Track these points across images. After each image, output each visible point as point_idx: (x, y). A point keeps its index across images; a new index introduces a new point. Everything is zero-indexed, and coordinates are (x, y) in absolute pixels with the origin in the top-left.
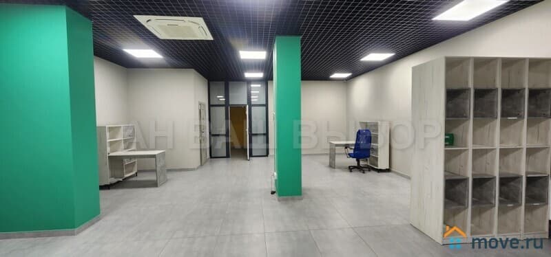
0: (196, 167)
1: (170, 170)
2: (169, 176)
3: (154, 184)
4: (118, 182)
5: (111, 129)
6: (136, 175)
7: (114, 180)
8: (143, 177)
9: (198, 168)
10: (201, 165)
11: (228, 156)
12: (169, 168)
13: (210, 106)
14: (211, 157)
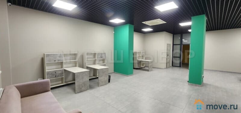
0: (164, 68)
1: (153, 68)
2: (153, 69)
3: (148, 71)
4: (139, 68)
5: (139, 53)
6: (145, 67)
7: (138, 67)
8: (146, 68)
9: (165, 68)
10: (167, 68)
11: (180, 67)
12: (154, 67)
13: (173, 45)
14: (172, 66)
